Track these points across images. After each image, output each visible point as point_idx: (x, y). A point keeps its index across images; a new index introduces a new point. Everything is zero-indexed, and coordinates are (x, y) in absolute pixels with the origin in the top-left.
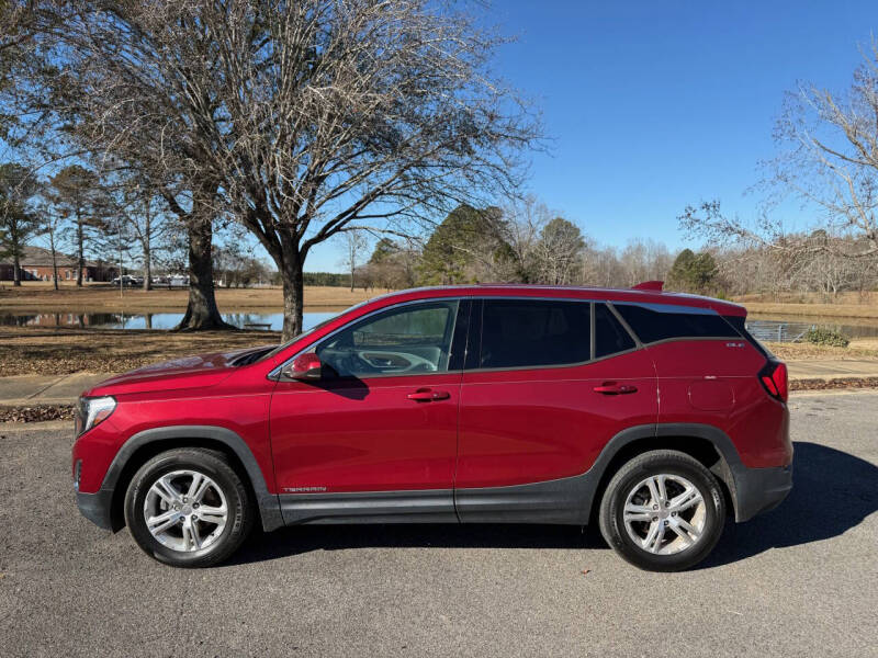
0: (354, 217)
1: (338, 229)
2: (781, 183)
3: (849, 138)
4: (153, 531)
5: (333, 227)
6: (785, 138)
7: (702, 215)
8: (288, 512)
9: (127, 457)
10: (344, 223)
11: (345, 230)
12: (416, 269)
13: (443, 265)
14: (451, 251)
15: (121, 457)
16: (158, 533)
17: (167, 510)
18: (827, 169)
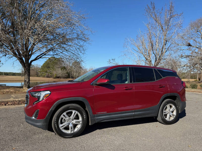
0: (45, 55)
1: (40, 58)
2: (125, 56)
3: (138, 48)
4: (61, 129)
5: (39, 57)
6: (125, 47)
7: (112, 61)
8: (97, 119)
9: (55, 107)
10: (42, 56)
11: (43, 58)
12: (39, 72)
13: (47, 71)
14: (49, 67)
15: (53, 108)
16: (62, 129)
17: (64, 122)
18: (133, 54)
